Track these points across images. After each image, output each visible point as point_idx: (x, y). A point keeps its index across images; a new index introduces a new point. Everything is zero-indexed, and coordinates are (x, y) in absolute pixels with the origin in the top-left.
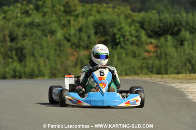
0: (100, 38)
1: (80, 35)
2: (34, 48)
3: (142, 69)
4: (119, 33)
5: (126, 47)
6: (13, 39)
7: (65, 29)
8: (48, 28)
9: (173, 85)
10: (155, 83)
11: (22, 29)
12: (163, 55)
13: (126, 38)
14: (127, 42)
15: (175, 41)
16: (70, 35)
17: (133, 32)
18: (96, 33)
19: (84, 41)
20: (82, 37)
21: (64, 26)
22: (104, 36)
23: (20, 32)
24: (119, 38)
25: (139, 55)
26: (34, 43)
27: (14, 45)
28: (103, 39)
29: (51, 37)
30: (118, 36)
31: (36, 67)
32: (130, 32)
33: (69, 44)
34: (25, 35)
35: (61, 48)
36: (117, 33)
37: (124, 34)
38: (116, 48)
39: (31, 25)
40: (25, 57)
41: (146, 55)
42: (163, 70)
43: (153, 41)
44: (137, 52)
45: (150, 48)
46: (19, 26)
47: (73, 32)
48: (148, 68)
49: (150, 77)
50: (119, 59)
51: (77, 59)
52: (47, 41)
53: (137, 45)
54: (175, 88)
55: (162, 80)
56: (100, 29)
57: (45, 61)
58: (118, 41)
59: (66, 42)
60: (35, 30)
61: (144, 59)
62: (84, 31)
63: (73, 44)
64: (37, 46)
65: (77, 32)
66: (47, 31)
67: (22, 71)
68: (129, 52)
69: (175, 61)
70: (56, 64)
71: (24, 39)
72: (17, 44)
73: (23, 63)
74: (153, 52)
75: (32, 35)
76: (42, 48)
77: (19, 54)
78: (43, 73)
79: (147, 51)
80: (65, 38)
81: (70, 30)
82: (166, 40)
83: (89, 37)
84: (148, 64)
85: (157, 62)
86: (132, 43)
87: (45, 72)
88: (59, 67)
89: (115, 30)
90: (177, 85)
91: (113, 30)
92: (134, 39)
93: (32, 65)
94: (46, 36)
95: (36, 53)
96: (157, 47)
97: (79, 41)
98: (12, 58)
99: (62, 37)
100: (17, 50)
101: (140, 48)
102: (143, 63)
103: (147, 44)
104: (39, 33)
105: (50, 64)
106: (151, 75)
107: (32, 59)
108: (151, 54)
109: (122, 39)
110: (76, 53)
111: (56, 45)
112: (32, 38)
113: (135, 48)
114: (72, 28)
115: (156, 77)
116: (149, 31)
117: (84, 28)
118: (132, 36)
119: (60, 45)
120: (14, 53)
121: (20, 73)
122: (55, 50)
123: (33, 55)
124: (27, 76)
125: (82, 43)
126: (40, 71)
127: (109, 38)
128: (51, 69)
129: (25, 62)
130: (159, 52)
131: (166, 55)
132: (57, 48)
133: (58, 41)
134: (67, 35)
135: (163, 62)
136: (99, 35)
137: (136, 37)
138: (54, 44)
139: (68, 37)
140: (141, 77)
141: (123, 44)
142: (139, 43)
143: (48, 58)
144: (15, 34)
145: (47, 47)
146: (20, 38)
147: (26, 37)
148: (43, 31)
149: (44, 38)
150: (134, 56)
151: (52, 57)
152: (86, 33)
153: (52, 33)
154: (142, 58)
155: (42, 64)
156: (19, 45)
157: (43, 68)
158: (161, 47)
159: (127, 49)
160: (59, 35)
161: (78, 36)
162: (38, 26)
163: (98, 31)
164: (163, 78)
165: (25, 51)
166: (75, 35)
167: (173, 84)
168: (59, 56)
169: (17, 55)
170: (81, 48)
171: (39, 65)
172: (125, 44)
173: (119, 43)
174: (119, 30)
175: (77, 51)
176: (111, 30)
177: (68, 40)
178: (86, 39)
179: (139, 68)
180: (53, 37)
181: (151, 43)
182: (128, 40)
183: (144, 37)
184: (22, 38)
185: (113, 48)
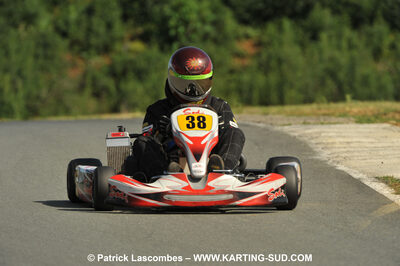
0: (135, 27)
1: (90, 23)
4: (176, 16)
7: (57, 10)
8: (21, 9)
9: (286, 129)
12: (273, 63)
13: (191, 27)
14: (194, 37)
15: (301, 31)
16: (67, 23)
17: (207, 13)
18: (125, 17)
19: (97, 35)
20: (95, 27)
21: (54, 3)
22: (142, 23)
24: (176, 27)
28: (140, 30)
29: (26, 28)
30: (172, 23)
32: (199, 13)
33: (66, 42)
35: (49, 53)
36: (171, 17)
37: (187, 17)
38: (170, 49)
41: (236, 63)
42: (274, 96)
43: (251, 31)
44: (217, 58)
45: (245, 47)
47: (73, 15)
48: (240, 91)
51: (85, 75)
52: (18, 37)
53: (215, 41)
54: (290, 137)
55: (263, 118)
56: (132, 9)
57: (13, 82)
58: (172, 33)
59: (58, 39)
62: (99, 13)
63: (74, 43)
65: (84, 17)
66: (17, 16)
69: (299, 74)
70: (39, 86)
74: (252, 57)
76: (7, 54)
78: (11, 107)
79: (239, 55)
80: (57, 29)
81: (68, 12)
82: (280, 29)
83: (109, 26)
85: (260, 79)
86: (205, 37)
87: (15, 105)
88: (44, 93)
89: (167, 10)
90: (296, 130)
91: (162, 10)
92: (208, 28)
94: (15, 26)
96: (259, 44)
97: (87, 36)
99: (51, 29)
101: (222, 49)
102: (229, 81)
103: (238, 38)
105: (24, 86)
108: (247, 62)
109: (181, 30)
110: (80, 63)
111: (38, 45)
113: (212, 48)
114: (72, 8)
115: (252, 113)
116: (241, 11)
117: (98, 8)
118: (204, 22)
119: (46, 46)
122: (36, 57)
125: (94, 41)
127: (152, 27)
128: (28, 97)
130: (264, 56)
131: (280, 61)
132: (40, 51)
133: (43, 36)
134: (61, 23)
135: (273, 78)
136: (131, 22)
137: (214, 23)
138: (32, 44)
139: (63, 27)
141: (184, 40)
142: (220, 38)
143: (20, 73)
145: (18, 51)
148: (9, 15)
149: (12, 31)
151: (28, 73)
152: (103, 17)
153: (29, 19)
154: (226, 70)
155: (7, 88)
158: (269, 44)
160: (45, 23)
161: (84, 24)
163: (129, 12)
164: (266, 114)
166: (79, 23)
167: (286, 127)
168: (43, 69)
170: (93, 52)
172: (190, 40)
173: (175, 39)
174: (176, 9)
175: (82, 58)
176: (157, 9)
177: (64, 35)
178: (102, 29)
180: (32, 28)
181: (247, 37)
182: (195, 31)
183: (231, 23)
185: (162, 49)
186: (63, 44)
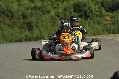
0: (78, 13)
1: (65, 13)
2: (38, 22)
3: (103, 31)
4: (89, 10)
5: (93, 18)
6: (24, 17)
7: (56, 10)
8: (46, 9)
10: (111, 39)
11: (30, 11)
12: (116, 22)
13: (93, 13)
14: (94, 16)
16: (59, 13)
17: (97, 9)
18: (75, 11)
19: (67, 16)
20: (67, 14)
21: (55, 8)
22: (80, 12)
23: (28, 12)
24: (89, 13)
25: (102, 23)
26: (37, 19)
27: (25, 21)
28: (79, 14)
29: (48, 15)
30: (88, 12)
31: (39, 34)
32: (95, 9)
33: (59, 18)
34: (32, 14)
35: (54, 21)
36: (87, 10)
37: (92, 10)
38: (88, 19)
39: (35, 8)
40: (32, 28)
41: (106, 22)
43: (109, 14)
44: (100, 21)
45: (108, 18)
46: (27, 9)
47: (60, 11)
48: (107, 30)
49: (108, 36)
50: (89, 26)
52: (45, 17)
53: (100, 16)
56: (77, 8)
57: (44, 30)
58: (88, 15)
59: (57, 17)
60: (38, 11)
61: (105, 25)
62: (67, 10)
64: (39, 21)
65: (63, 11)
66: (45, 11)
67: (31, 36)
68: (95, 21)
70: (51, 31)
71: (31, 17)
72: (27, 20)
73: (31, 31)
74: (110, 21)
75: (36, 14)
76: (42, 22)
77: (29, 26)
78: (44, 37)
79: (106, 20)
80: (56, 15)
81: (59, 10)
82: (117, 13)
83: (71, 13)
84: (107, 28)
85: (113, 27)
86: (97, 16)
87: (45, 36)
89: (86, 8)
91: (85, 8)
92: (98, 13)
93: (37, 32)
94: (44, 14)
95: (39, 25)
96: (112, 17)
97: (64, 16)
98: (24, 29)
99: (54, 14)
100: (27, 24)
101: (102, 19)
102: (104, 27)
103: (106, 16)
104: (40, 13)
105: (47, 31)
106: (108, 35)
107: (37, 29)
109: (90, 14)
111: (51, 19)
112: (36, 16)
113: (99, 19)
114: (60, 9)
115: (111, 36)
116: (106, 8)
117: (67, 9)
118: (97, 12)
119: (53, 19)
120: (25, 26)
121: (30, 38)
122: (51, 22)
123: (37, 26)
124: (34, 39)
125: (66, 18)
126: (42, 36)
127: (82, 13)
128: (49, 34)
129: (33, 31)
130: (113, 20)
131: (118, 22)
132: (52, 21)
133: (52, 17)
134: (57, 13)
135: (116, 26)
136: (76, 12)
137: (99, 12)
138: (49, 19)
139: (58, 14)
140: (102, 36)
141: (91, 17)
142: (101, 16)
143: (46, 27)
144: (25, 14)
145: (45, 21)
146: (29, 16)
147: (32, 16)
148: (43, 11)
149: (44, 16)
150: (98, 24)
151: (49, 27)
152: (69, 11)
153: (48, 12)
154: (103, 25)
155: (43, 31)
156: (28, 20)
157: (44, 34)
158: (115, 17)
159: (94, 20)
160: (53, 13)
161: (64, 13)
162: (39, 8)
163: (76, 9)
165: (32, 24)
166: (62, 13)
168: (53, 26)
169: (27, 27)
171: (41, 32)
172: (93, 17)
174: (89, 8)
176: (83, 8)
177: (58, 16)
178: (69, 15)
179: (102, 30)
180: (49, 14)
181: (109, 15)
182: (94, 14)
183: (104, 12)
184: (30, 16)
185: (85, 19)
186: (58, 19)
